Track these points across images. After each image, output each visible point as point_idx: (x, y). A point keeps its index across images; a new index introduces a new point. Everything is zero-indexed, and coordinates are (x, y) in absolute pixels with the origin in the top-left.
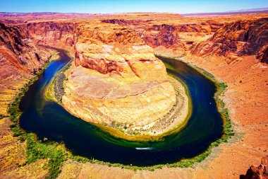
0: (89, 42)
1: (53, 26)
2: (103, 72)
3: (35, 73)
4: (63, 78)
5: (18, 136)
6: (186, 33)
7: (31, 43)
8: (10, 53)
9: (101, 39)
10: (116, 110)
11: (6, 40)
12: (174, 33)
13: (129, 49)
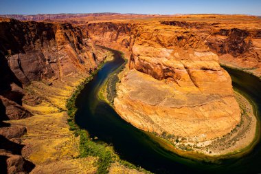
0: (146, 45)
1: (111, 27)
2: (159, 78)
3: (90, 72)
4: (116, 80)
5: (73, 130)
7: (90, 44)
8: (73, 52)
9: (160, 42)
10: (168, 120)
11: (71, 39)
13: (190, 55)
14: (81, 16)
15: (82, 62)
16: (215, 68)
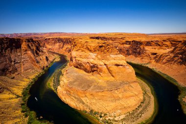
0: (80, 51)
1: (60, 40)
2: (88, 72)
3: (43, 69)
4: (60, 74)
5: (24, 112)
6: (151, 47)
7: (45, 50)
8: (32, 56)
9: (88, 49)
10: (94, 101)
11: (32, 48)
12: (142, 47)
13: (108, 57)
14: (41, 34)
15: (38, 62)
16: (124, 64)
